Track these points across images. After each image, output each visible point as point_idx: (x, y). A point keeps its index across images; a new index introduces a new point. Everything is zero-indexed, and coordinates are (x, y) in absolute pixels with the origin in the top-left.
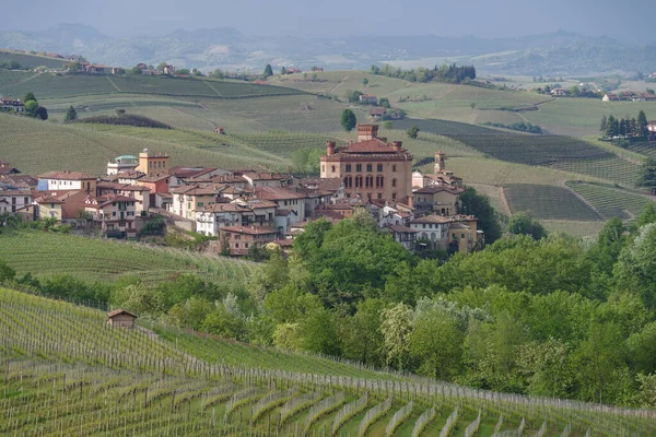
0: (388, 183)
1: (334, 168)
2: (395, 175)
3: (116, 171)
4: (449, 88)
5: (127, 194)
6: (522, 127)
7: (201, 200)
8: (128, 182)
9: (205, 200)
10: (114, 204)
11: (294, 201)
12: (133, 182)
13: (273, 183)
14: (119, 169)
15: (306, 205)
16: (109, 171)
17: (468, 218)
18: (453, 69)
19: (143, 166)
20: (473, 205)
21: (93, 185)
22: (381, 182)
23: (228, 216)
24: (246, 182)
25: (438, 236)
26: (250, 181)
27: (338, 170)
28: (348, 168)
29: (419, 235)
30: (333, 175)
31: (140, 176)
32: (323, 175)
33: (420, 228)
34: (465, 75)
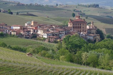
0: (82, 28)
1: (71, 25)
2: (83, 26)
3: (27, 25)
4: (94, 9)
5: (29, 30)
6: (108, 16)
8: (29, 27)
9: (45, 31)
10: (26, 32)
11: (63, 31)
12: (30, 27)
13: (59, 28)
14: (28, 24)
15: (65, 32)
16: (25, 25)
17: (98, 35)
18: (94, 5)
19: (32, 24)
20: (99, 32)
21: (22, 28)
22: (80, 27)
23: (50, 34)
24: (53, 27)
25: (92, 38)
26: (54, 27)
27: (72, 25)
28: (74, 25)
29: (88, 38)
30: (71, 26)
31: (32, 26)
32: (69, 26)
33: (88, 37)
34: (97, 6)
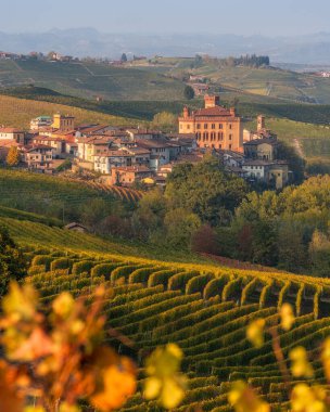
0: (226, 138)
1: (188, 127)
2: (232, 132)
3: (36, 127)
5: (46, 143)
7: (99, 148)
8: (46, 134)
9: (102, 148)
10: (37, 150)
11: (163, 149)
12: (50, 135)
13: (147, 137)
14: (39, 125)
15: (171, 152)
16: (32, 127)
17: (283, 162)
19: (56, 124)
20: (283, 153)
21: (22, 137)
22: (221, 136)
23: (117, 160)
24: (129, 136)
25: (262, 174)
26: (132, 135)
27: (192, 127)
28: (199, 126)
29: (249, 174)
30: (188, 132)
31: (54, 131)
32: (181, 131)
33: (249, 169)
